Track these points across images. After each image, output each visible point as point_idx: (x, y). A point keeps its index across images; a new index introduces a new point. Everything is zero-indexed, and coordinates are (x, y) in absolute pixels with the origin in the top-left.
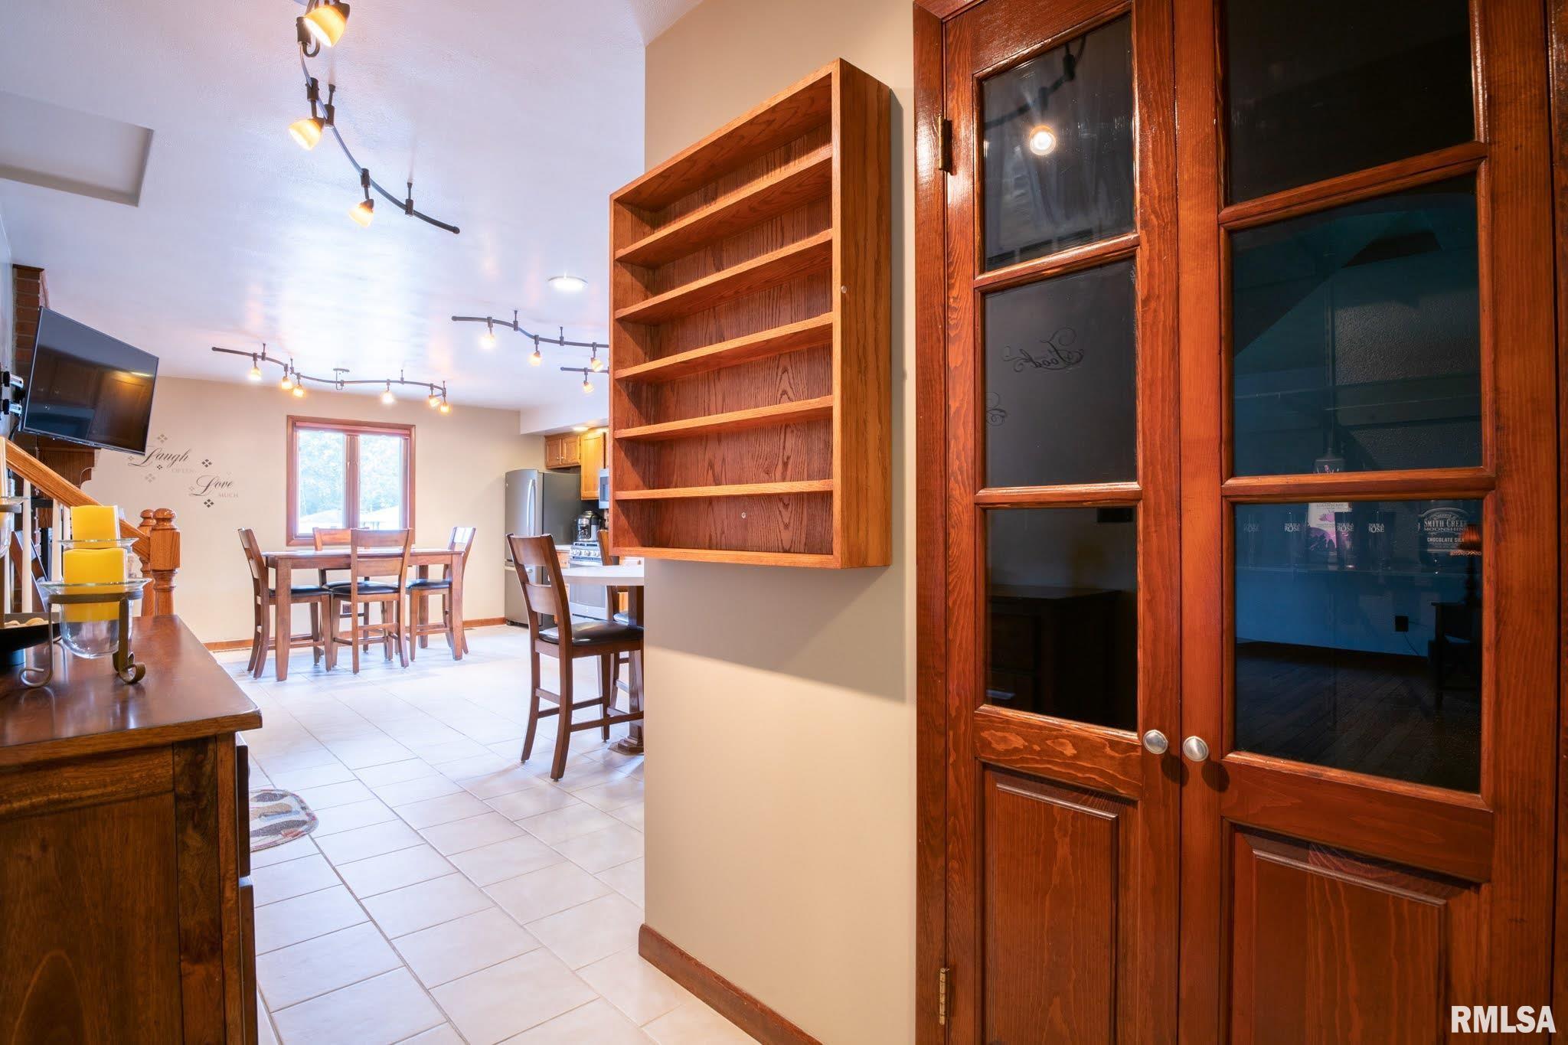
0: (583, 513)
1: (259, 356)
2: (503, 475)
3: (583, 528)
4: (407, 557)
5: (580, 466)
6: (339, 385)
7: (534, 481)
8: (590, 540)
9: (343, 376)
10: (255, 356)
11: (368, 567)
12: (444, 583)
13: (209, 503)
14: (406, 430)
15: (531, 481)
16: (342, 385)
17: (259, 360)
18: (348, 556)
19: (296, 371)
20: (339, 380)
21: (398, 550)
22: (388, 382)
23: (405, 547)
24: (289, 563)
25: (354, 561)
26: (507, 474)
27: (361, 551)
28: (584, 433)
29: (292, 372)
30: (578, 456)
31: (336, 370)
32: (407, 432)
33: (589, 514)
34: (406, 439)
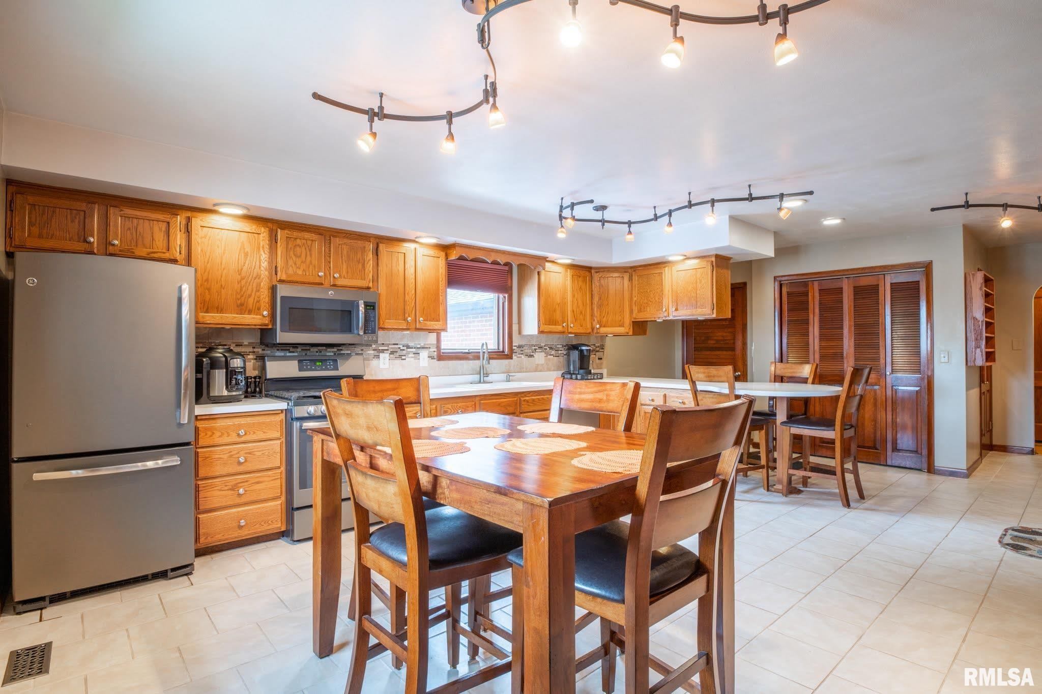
3: (238, 374)
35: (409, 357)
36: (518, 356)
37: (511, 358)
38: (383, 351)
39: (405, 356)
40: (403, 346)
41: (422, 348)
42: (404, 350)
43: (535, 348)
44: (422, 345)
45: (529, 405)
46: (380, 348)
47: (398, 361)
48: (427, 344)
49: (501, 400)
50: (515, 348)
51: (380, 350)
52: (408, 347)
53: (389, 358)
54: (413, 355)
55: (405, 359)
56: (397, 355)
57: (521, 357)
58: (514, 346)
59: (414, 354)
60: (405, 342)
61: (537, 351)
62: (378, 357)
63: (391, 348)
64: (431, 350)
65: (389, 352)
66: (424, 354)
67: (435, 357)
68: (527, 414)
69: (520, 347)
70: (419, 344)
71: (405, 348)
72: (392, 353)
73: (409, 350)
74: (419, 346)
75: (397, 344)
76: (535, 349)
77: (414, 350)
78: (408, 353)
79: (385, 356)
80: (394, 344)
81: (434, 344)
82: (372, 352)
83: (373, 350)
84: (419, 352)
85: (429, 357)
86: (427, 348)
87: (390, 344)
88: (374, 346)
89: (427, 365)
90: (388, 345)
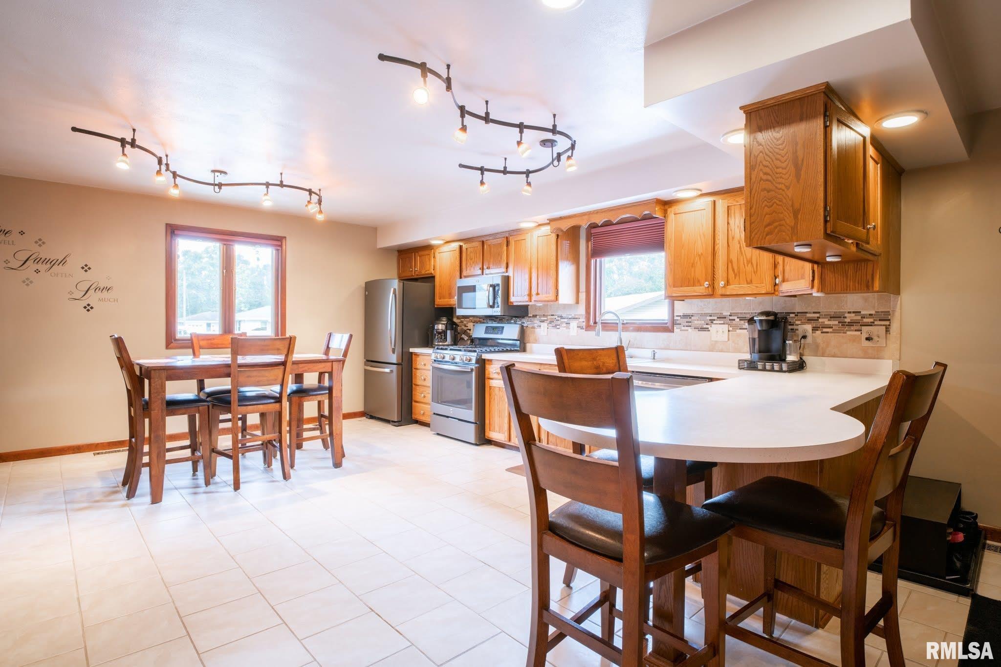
0: (437, 319)
1: (128, 143)
2: (363, 285)
3: (439, 333)
4: (289, 365)
5: (433, 277)
6: (217, 187)
7: (395, 290)
8: (445, 344)
9: (221, 179)
10: (123, 142)
11: (248, 377)
12: (320, 388)
13: (88, 308)
14: (278, 241)
15: (392, 289)
16: (220, 188)
17: (128, 147)
18: (228, 366)
19: (172, 168)
20: (217, 182)
21: (280, 358)
22: (267, 185)
23: (287, 356)
24: (164, 374)
25: (233, 370)
26: (366, 283)
27: (241, 360)
28: (439, 246)
29: (167, 169)
30: (432, 267)
31: (214, 171)
32: (279, 243)
33: (444, 320)
34: (278, 250)
35: (562, 327)
36: (683, 328)
37: (672, 331)
38: (544, 321)
39: (559, 325)
40: (558, 317)
41: (573, 318)
42: (559, 320)
43: (711, 318)
44: (573, 315)
46: (542, 318)
47: (555, 330)
48: (577, 315)
50: (679, 318)
52: (561, 317)
53: (546, 326)
54: (565, 325)
55: (559, 328)
56: (554, 324)
57: (687, 330)
58: (677, 316)
59: (566, 323)
60: (559, 313)
61: (714, 322)
62: (540, 326)
63: (549, 319)
64: (580, 320)
65: (548, 322)
66: (574, 324)
67: (584, 327)
69: (685, 316)
70: (570, 315)
71: (559, 318)
72: (550, 323)
73: (562, 320)
74: (570, 317)
76: (710, 320)
77: (566, 320)
78: (562, 323)
79: (544, 326)
80: (552, 315)
81: (583, 315)
82: (537, 322)
83: (538, 320)
84: (570, 322)
85: (578, 327)
86: (577, 318)
87: (548, 315)
88: (538, 317)
89: (576, 335)
90: (546, 316)
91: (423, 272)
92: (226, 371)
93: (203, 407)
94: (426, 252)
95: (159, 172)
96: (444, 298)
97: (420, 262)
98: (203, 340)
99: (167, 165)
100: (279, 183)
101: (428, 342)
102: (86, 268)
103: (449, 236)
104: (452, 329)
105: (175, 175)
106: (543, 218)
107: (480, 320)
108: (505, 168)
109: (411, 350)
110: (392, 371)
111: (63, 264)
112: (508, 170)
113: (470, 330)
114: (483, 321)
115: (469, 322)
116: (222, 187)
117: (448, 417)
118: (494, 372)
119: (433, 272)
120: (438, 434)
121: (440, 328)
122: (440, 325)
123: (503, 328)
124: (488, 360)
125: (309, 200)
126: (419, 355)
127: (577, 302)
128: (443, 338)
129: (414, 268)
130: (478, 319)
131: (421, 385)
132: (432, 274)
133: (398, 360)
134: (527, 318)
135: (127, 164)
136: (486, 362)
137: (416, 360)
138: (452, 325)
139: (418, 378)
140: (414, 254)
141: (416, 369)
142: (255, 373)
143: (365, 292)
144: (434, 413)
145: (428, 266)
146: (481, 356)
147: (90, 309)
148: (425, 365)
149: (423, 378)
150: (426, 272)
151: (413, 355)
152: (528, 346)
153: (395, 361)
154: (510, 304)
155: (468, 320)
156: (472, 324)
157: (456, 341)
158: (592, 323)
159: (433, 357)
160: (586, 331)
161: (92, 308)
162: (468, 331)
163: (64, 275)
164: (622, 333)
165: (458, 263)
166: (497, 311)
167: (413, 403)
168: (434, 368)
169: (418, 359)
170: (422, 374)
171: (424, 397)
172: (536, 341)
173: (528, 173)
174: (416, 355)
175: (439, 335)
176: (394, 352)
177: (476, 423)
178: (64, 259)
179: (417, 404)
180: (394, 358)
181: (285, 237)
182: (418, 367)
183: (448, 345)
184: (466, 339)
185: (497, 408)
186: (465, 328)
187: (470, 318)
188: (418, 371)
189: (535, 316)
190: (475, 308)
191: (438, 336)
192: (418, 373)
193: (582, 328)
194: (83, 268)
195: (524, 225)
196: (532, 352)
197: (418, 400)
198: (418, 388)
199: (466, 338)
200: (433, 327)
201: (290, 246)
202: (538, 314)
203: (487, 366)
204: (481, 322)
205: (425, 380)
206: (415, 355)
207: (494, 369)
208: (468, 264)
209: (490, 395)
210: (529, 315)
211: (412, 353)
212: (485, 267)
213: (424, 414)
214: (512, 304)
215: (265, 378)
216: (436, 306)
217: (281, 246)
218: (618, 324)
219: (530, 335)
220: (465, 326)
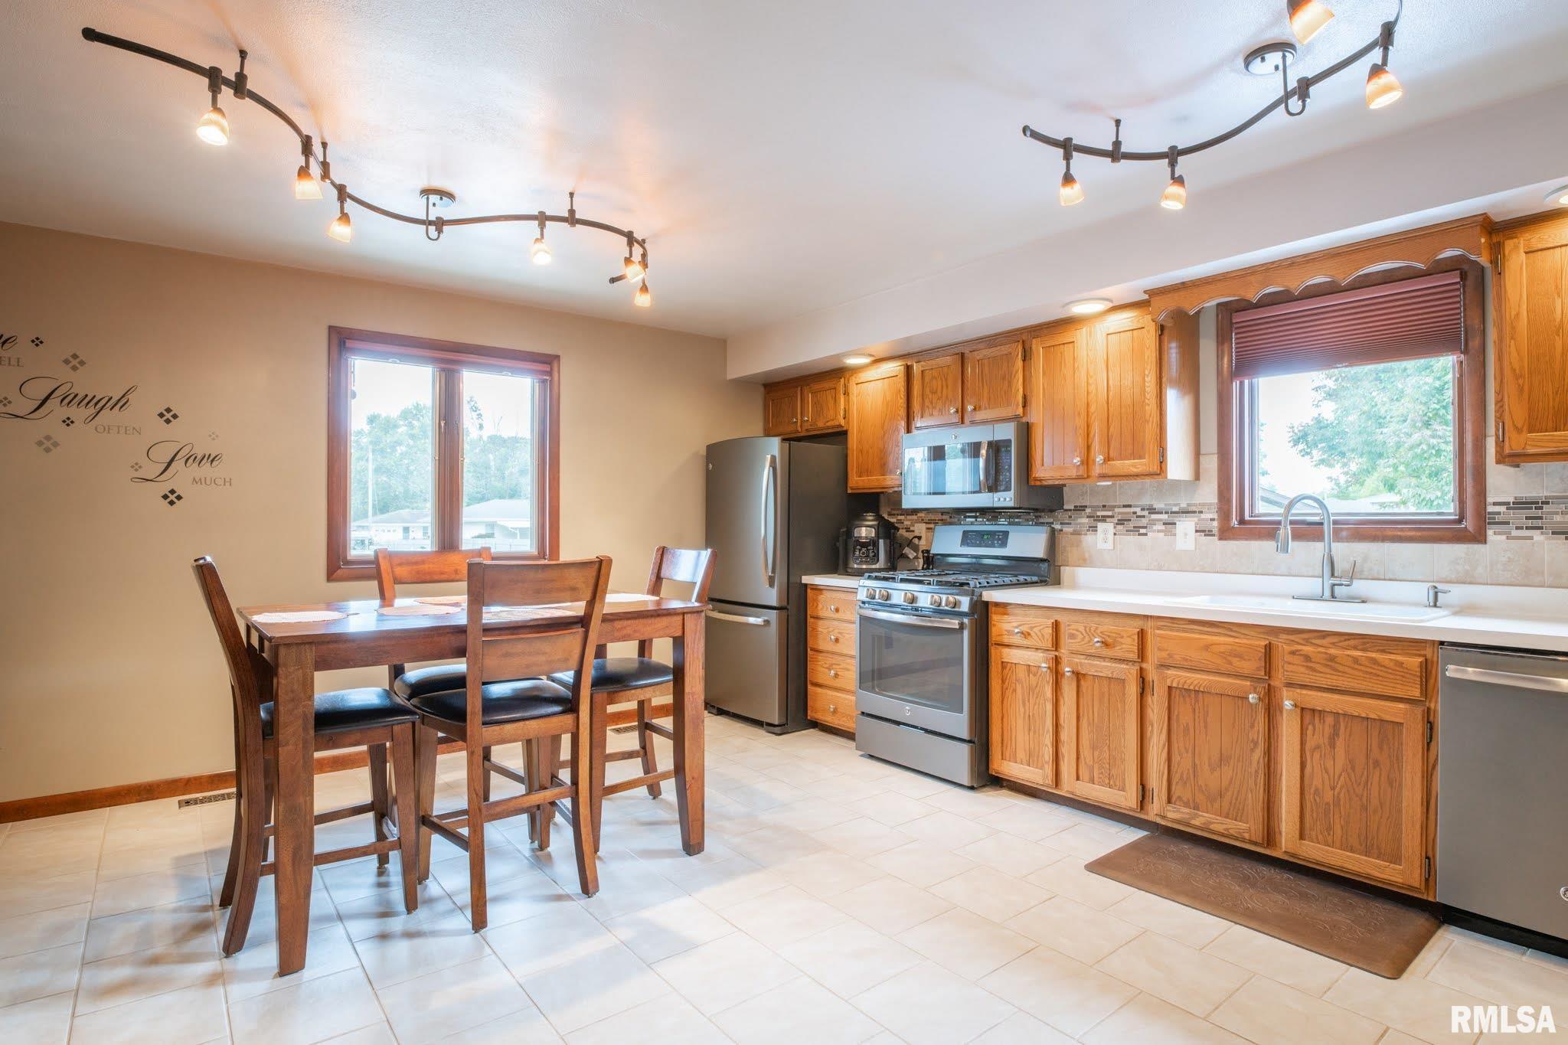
0: (856, 517)
1: (227, 82)
2: (703, 452)
3: (864, 545)
4: (595, 623)
5: (845, 433)
6: (432, 229)
7: (773, 458)
8: (874, 567)
9: (442, 209)
10: (216, 79)
11: (507, 655)
13: (172, 498)
14: (543, 365)
15: (769, 457)
16: (439, 231)
17: (227, 92)
18: (461, 630)
19: (337, 175)
20: (432, 217)
21: (574, 609)
22: (542, 219)
23: (591, 604)
24: (310, 655)
25: (473, 641)
26: (710, 448)
27: (495, 614)
28: (858, 369)
29: (326, 175)
30: (842, 414)
31: (428, 190)
32: (546, 368)
33: (870, 519)
34: (544, 381)
35: (1154, 531)
36: (1519, 533)
37: (1479, 540)
38: (1104, 519)
39: (1145, 527)
40: (1143, 509)
41: (1183, 512)
42: (1144, 517)
44: (1184, 505)
45: (1314, 670)
46: (1099, 513)
47: (1133, 539)
48: (1195, 505)
49: (1214, 638)
50: (1502, 509)
51: (1099, 516)
52: (1152, 510)
53: (1111, 530)
54: (1163, 527)
55: (1146, 534)
56: (1131, 525)
57: (1530, 538)
59: (1164, 524)
60: (1146, 501)
62: (1094, 529)
63: (1119, 513)
64: (1203, 516)
65: (1115, 520)
66: (1186, 527)
67: (1215, 531)
68: (1304, 692)
69: (1525, 504)
70: (1175, 505)
71: (1146, 513)
72: (1121, 522)
73: (1154, 516)
74: (1175, 509)
75: (1130, 506)
77: (1164, 517)
78: (1153, 522)
79: (1106, 529)
80: (1125, 506)
81: (1211, 504)
82: (1085, 520)
83: (1088, 517)
84: (1176, 520)
85: (1197, 531)
86: (1194, 512)
87: (1115, 507)
88: (1088, 510)
89: (1192, 547)
90: (1112, 508)
91: (820, 424)
92: (455, 641)
93: (401, 726)
94: (826, 385)
95: (304, 172)
96: (869, 473)
97: (814, 404)
98: (401, 564)
99: (325, 165)
100: (566, 215)
101: (837, 563)
102: (168, 416)
103: (880, 348)
104: (885, 538)
105: (342, 193)
106: (1133, 287)
107: (944, 517)
108: (1117, 144)
109: (806, 579)
110: (767, 622)
111: (121, 407)
112: (1123, 149)
113: (919, 538)
114: (949, 520)
115: (917, 522)
116: (445, 228)
117: (898, 723)
118: (1016, 631)
119: (842, 422)
120: (872, 757)
121: (864, 535)
122: (864, 529)
123: (1006, 534)
124: (997, 604)
125: (628, 256)
126: (821, 590)
127: (1197, 476)
128: (871, 555)
129: (799, 417)
130: (940, 517)
131: (828, 652)
132: (841, 426)
133: (780, 598)
134: (1059, 514)
135: (223, 130)
136: (992, 609)
137: (816, 600)
138: (887, 530)
139: (821, 637)
140: (799, 388)
141: (817, 618)
142: (520, 647)
143: (707, 465)
144: (863, 713)
145: (832, 412)
146: (981, 596)
147: (175, 500)
148: (837, 610)
149: (832, 637)
150: (829, 424)
151: (809, 591)
152: (1066, 572)
153: (774, 603)
154: (1032, 483)
155: (915, 517)
156: (923, 526)
157: (896, 560)
158: (1234, 522)
159: (862, 595)
160: (1220, 539)
161: (179, 498)
162: (916, 541)
163: (122, 430)
164: (1334, 545)
165: (902, 401)
166: (1005, 499)
167: (809, 687)
168: (864, 619)
169: (822, 598)
170: (831, 629)
171: (836, 675)
172: (1084, 562)
173: (1173, 155)
174: (817, 589)
175: (864, 550)
176: (771, 585)
177: (970, 741)
178: (123, 396)
179: (819, 690)
180: (772, 597)
181: (557, 357)
182: (821, 614)
183: (879, 570)
184: (911, 557)
185: (1022, 710)
186: (910, 535)
187: (919, 515)
188: (820, 623)
189: (1080, 509)
190: (944, 493)
191: (860, 550)
192: (822, 626)
193: (1208, 533)
194: (161, 415)
195: (1078, 310)
196: (1074, 586)
197: (820, 681)
198: (820, 657)
199: (911, 554)
200: (849, 533)
201: (568, 373)
202: (1088, 504)
203: (995, 618)
204: (945, 523)
205: (837, 640)
206: (812, 589)
207: (1015, 624)
208: (927, 403)
209: (1003, 682)
210: (1065, 507)
211: (806, 585)
212: (970, 408)
213: (835, 711)
214: (1038, 483)
215: (542, 658)
216: (849, 491)
217: (550, 373)
218: (1322, 524)
219: (1069, 549)
220: (908, 530)
